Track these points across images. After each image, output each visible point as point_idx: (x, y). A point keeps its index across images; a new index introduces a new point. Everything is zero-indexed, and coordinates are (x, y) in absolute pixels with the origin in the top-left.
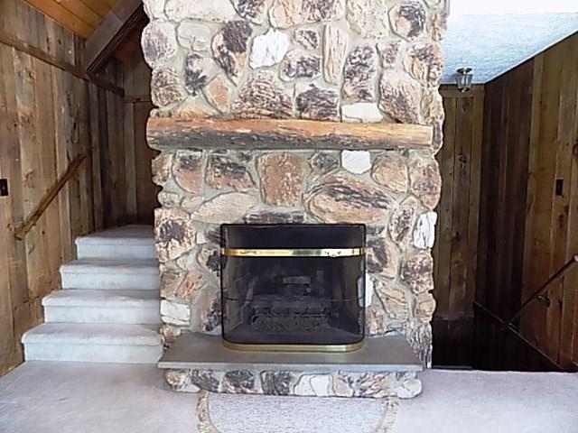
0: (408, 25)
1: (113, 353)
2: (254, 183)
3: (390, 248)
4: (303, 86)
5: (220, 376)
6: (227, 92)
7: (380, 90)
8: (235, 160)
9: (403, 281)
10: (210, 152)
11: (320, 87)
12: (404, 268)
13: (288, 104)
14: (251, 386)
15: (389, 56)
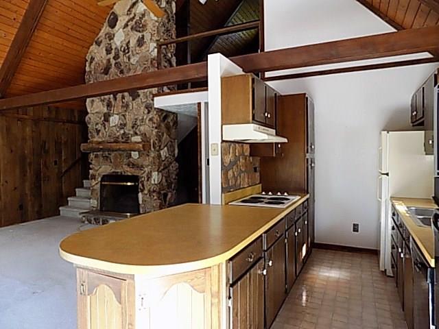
0: (146, 111)
2: (111, 162)
3: (145, 183)
4: (122, 132)
5: (92, 219)
6: (105, 135)
7: (140, 132)
8: (107, 155)
9: (150, 196)
10: (101, 153)
11: (127, 131)
12: (149, 191)
13: (118, 138)
14: (99, 222)
15: (142, 120)
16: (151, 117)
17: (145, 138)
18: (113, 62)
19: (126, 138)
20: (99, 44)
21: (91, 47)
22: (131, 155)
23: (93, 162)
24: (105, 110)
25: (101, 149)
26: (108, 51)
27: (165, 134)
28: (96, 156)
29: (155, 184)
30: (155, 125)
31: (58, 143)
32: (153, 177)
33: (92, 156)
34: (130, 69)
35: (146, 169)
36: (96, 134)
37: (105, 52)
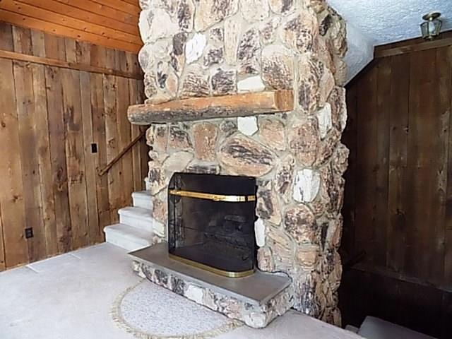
2: (190, 144)
6: (176, 84)
7: (261, 65)
8: (182, 128)
9: (288, 230)
10: (170, 124)
11: (225, 69)
13: (205, 86)
14: (166, 282)
15: (267, 34)
16: (291, 18)
17: (277, 79)
19: (224, 84)
22: (236, 127)
23: (155, 146)
24: (175, 28)
25: (168, 113)
27: (326, 70)
28: (161, 133)
29: (305, 203)
30: (306, 40)
32: (299, 184)
33: (152, 133)
35: (277, 161)
36: (157, 85)
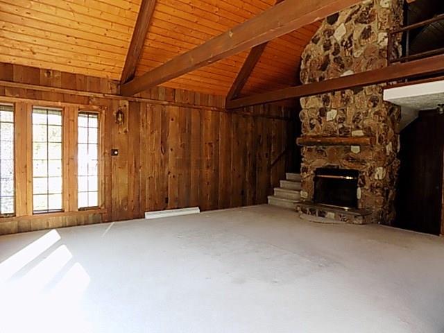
0: (372, 104)
1: (288, 204)
2: (326, 156)
3: (366, 178)
4: (341, 126)
5: (308, 209)
6: (320, 129)
7: (363, 126)
8: (322, 149)
9: (371, 191)
10: (315, 147)
11: (345, 125)
12: (371, 186)
13: (336, 132)
14: (315, 213)
15: (366, 114)
16: (377, 110)
17: (369, 132)
18: (331, 57)
19: (345, 132)
20: (315, 41)
21: (308, 46)
22: (350, 150)
23: (305, 156)
24: (321, 105)
26: (327, 48)
27: (390, 129)
28: (310, 150)
29: (380, 180)
30: (382, 119)
31: (269, 137)
32: (377, 173)
33: (305, 150)
34: (352, 63)
35: (368, 164)
36: (309, 128)
37: (322, 49)
